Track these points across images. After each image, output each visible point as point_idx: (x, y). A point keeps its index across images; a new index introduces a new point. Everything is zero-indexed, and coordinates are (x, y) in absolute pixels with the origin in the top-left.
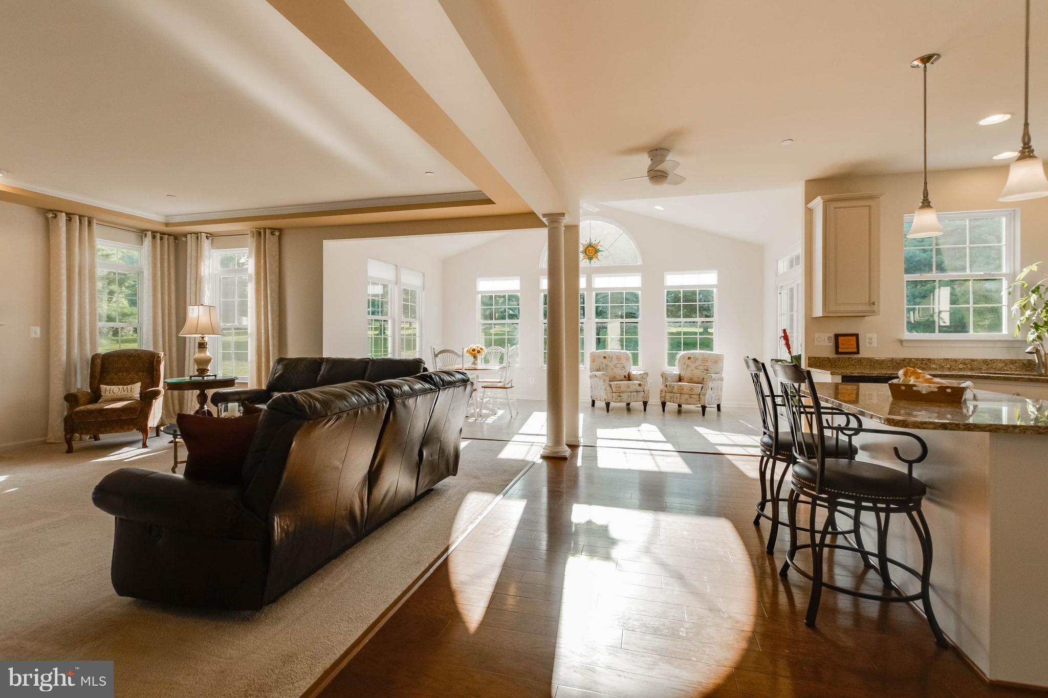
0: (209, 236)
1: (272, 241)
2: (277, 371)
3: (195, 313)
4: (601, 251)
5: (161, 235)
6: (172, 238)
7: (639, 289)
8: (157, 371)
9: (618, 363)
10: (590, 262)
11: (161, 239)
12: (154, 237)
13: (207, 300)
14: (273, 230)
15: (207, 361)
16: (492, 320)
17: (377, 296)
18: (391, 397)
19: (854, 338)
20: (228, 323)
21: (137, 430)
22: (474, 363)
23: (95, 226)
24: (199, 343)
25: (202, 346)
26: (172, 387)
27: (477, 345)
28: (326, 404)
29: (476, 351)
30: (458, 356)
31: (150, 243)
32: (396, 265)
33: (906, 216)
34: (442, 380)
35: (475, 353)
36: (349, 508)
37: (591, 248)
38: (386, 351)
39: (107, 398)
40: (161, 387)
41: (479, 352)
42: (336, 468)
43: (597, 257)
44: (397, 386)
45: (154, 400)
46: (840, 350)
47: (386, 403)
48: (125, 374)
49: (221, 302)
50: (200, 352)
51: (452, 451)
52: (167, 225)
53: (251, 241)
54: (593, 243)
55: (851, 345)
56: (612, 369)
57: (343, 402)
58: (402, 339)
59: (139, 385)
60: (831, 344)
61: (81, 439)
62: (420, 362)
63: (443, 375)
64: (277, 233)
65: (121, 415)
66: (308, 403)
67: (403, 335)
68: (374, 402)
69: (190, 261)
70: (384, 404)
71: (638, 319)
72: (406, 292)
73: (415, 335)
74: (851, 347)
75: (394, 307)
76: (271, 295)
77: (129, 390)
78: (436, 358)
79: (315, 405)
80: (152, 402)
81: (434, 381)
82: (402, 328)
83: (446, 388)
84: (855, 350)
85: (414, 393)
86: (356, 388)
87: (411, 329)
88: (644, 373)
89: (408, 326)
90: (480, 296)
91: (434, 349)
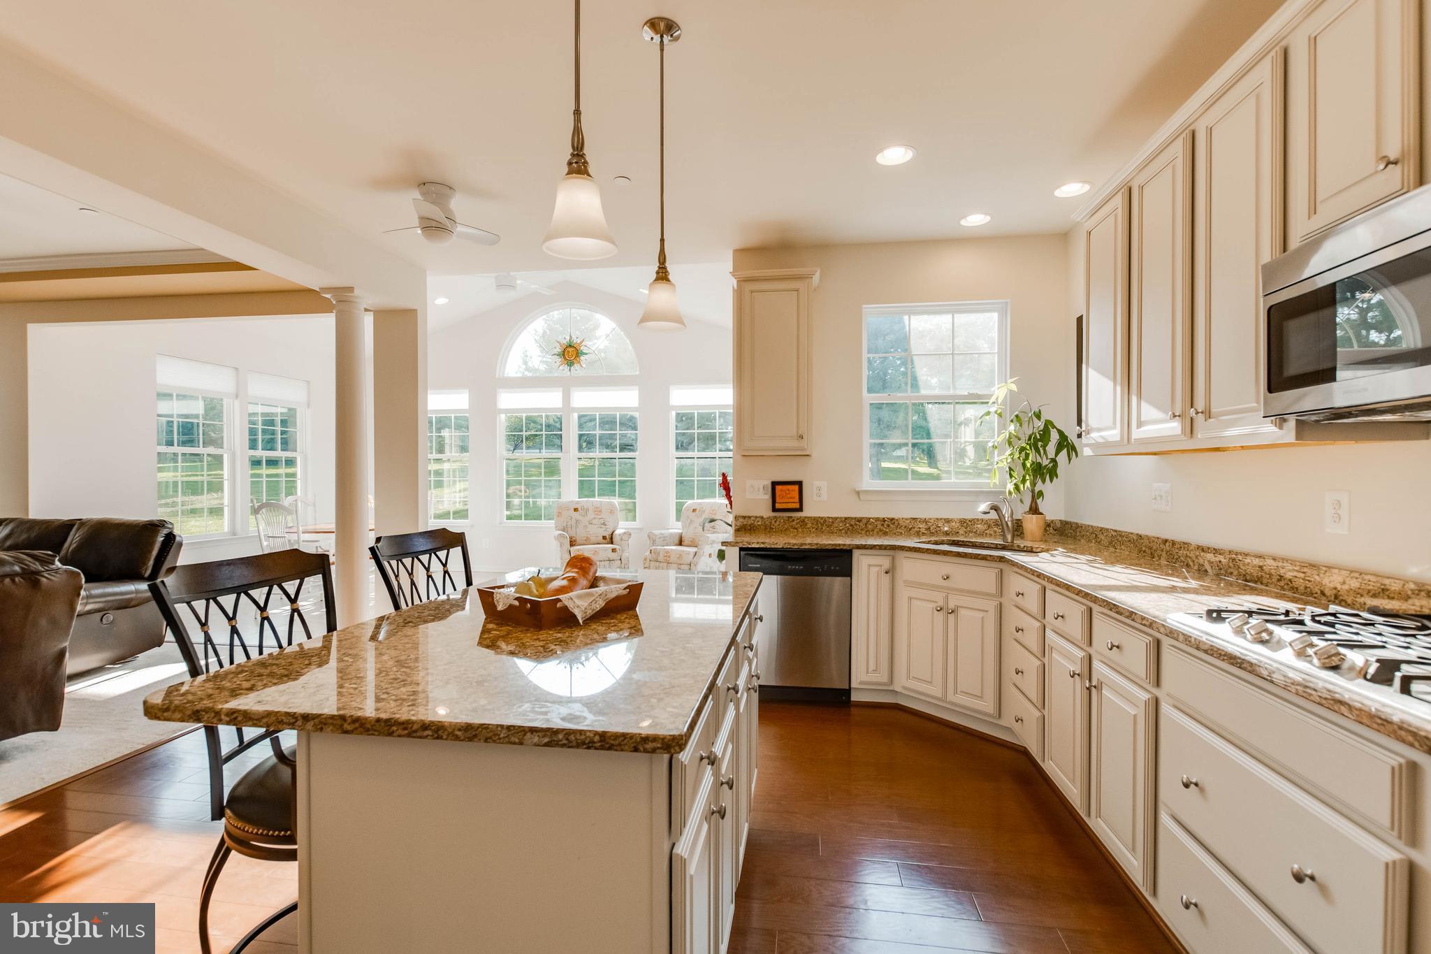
4: (586, 354)
7: (635, 409)
9: (595, 518)
10: (570, 370)
19: (796, 487)
32: (235, 368)
33: (865, 308)
37: (570, 350)
43: (579, 362)
46: (778, 506)
54: (575, 341)
55: (791, 498)
56: (586, 526)
60: (767, 497)
71: (636, 453)
74: (791, 500)
75: (233, 433)
78: (257, 515)
84: (797, 506)
88: (625, 533)
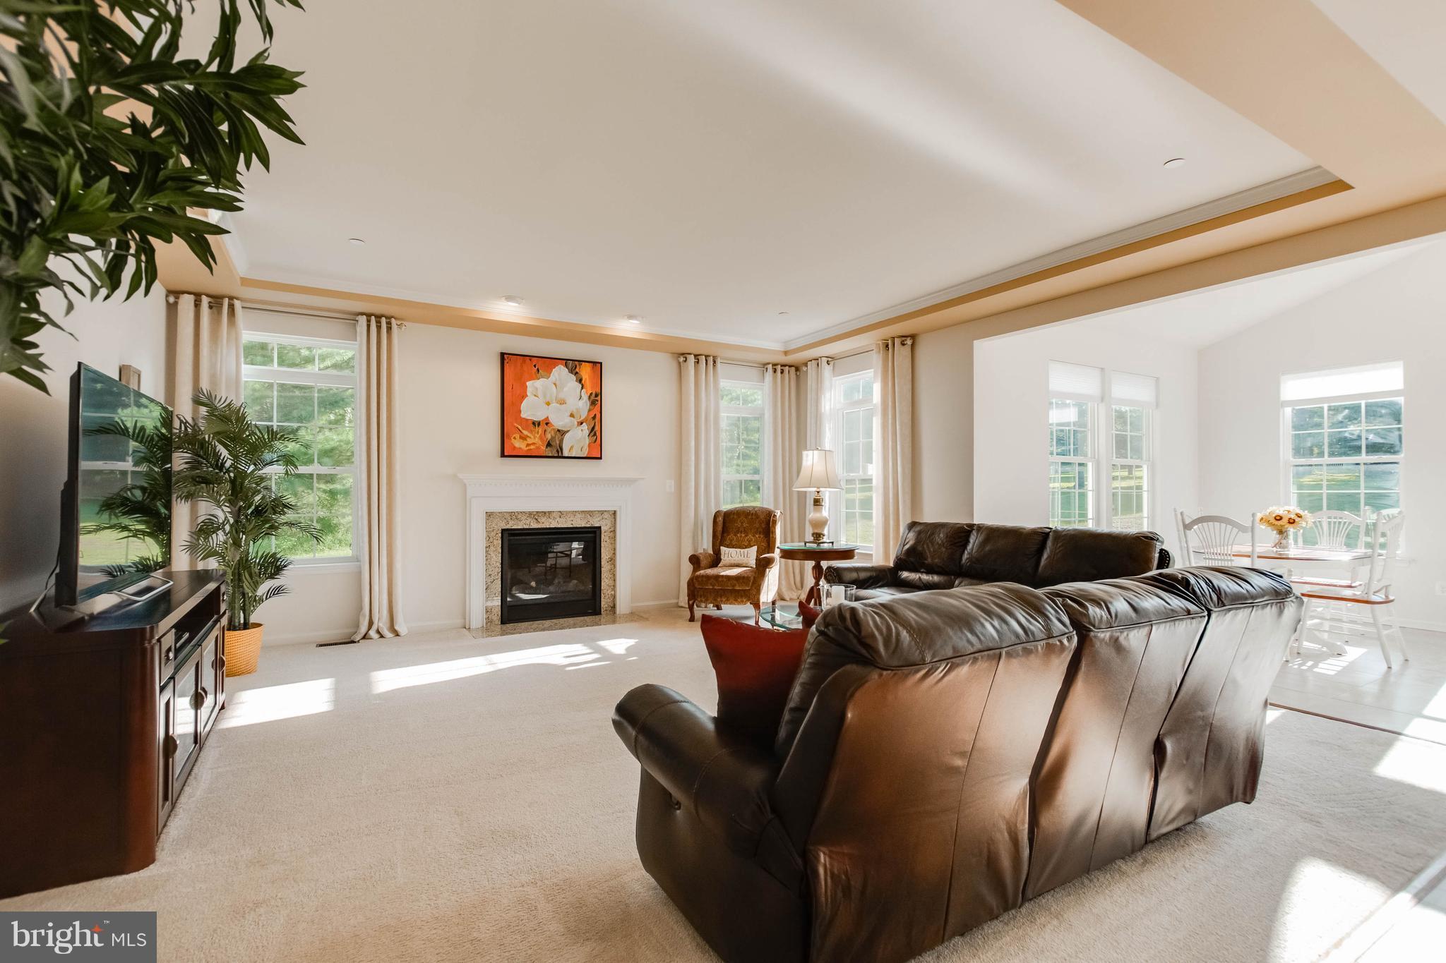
0: (831, 359)
1: (902, 353)
2: (907, 541)
3: (811, 459)
5: (782, 368)
6: (793, 368)
8: (772, 533)
11: (782, 372)
12: (775, 371)
13: (828, 442)
14: (903, 338)
15: (823, 523)
16: (1323, 456)
17: (1068, 424)
18: (1082, 628)
20: (852, 473)
21: (751, 603)
22: (1279, 544)
23: (719, 364)
24: (815, 499)
25: (817, 502)
26: (788, 554)
27: (1287, 508)
28: (923, 635)
29: (1284, 521)
30: (1242, 528)
31: (771, 379)
32: (1102, 369)
34: (1218, 591)
35: (1281, 525)
36: (985, 850)
38: (1083, 516)
39: (726, 562)
40: (777, 554)
41: (1291, 522)
42: (955, 770)
44: (1097, 602)
45: (768, 570)
47: (1069, 639)
48: (743, 535)
49: (844, 445)
50: (815, 511)
51: (1241, 749)
52: (786, 353)
53: (876, 358)
57: (962, 632)
58: (1114, 494)
59: (755, 548)
61: (706, 607)
62: (1152, 539)
63: (1217, 579)
64: (909, 342)
65: (735, 585)
66: (884, 630)
67: (1117, 488)
68: (1039, 635)
69: (811, 396)
70: (1065, 642)
72: (1121, 417)
73: (1139, 488)
75: (1100, 442)
76: (901, 429)
77: (745, 553)
78: (1188, 532)
79: (898, 634)
80: (765, 571)
81: (1194, 593)
82: (1115, 478)
83: (1230, 610)
85: (1140, 618)
86: (997, 601)
87: (1132, 478)
89: (1126, 474)
90: (1288, 411)
91: (1182, 513)
